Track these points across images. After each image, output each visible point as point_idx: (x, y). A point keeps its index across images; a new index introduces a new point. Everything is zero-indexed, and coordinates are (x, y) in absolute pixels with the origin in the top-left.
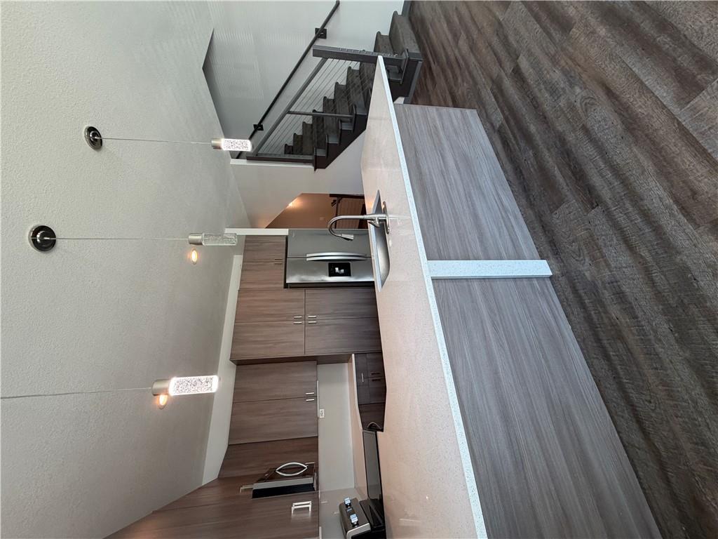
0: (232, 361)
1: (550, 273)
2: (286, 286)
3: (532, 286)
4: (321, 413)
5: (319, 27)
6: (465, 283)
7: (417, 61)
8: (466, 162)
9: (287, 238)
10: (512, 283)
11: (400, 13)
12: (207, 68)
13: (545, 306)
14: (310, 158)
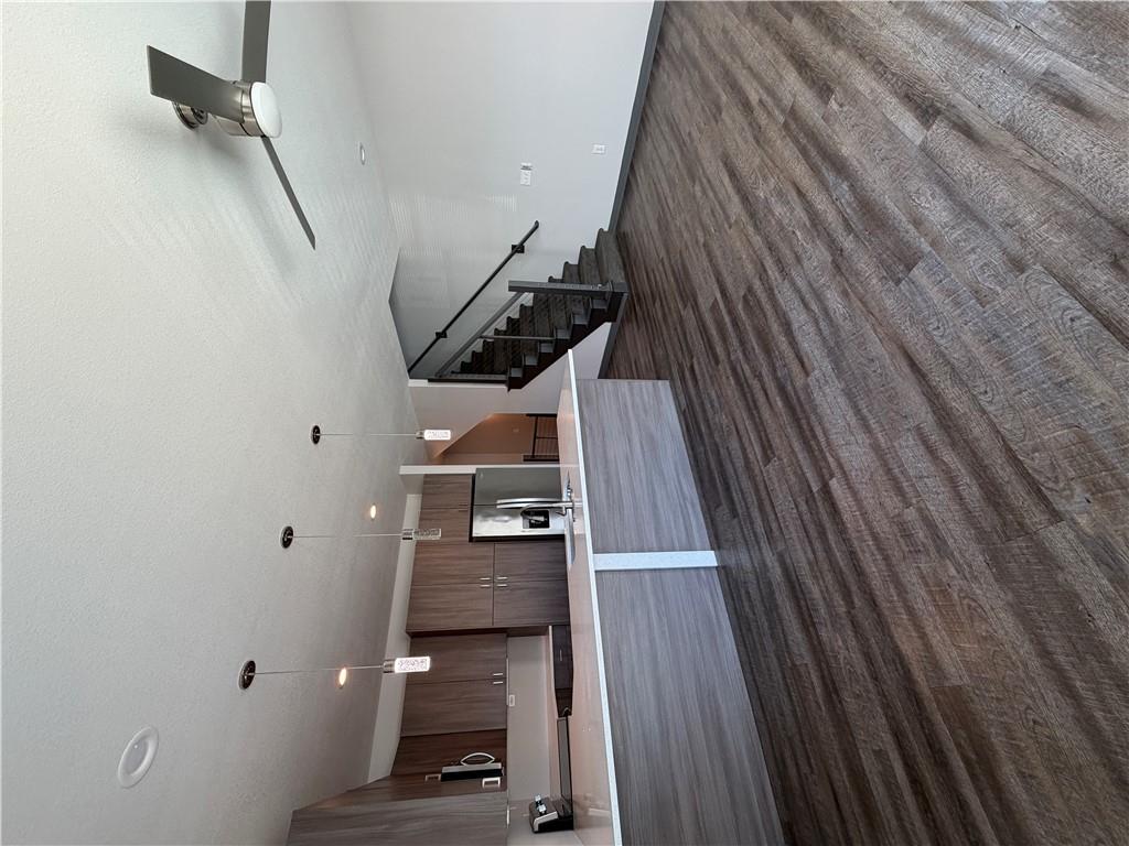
0: (408, 633)
1: (716, 564)
2: (471, 539)
3: (699, 576)
4: (512, 700)
5: (517, 243)
6: (637, 574)
7: (622, 294)
8: (651, 443)
9: (474, 476)
10: (680, 573)
11: (606, 229)
12: (393, 302)
13: (708, 596)
14: (503, 377)
